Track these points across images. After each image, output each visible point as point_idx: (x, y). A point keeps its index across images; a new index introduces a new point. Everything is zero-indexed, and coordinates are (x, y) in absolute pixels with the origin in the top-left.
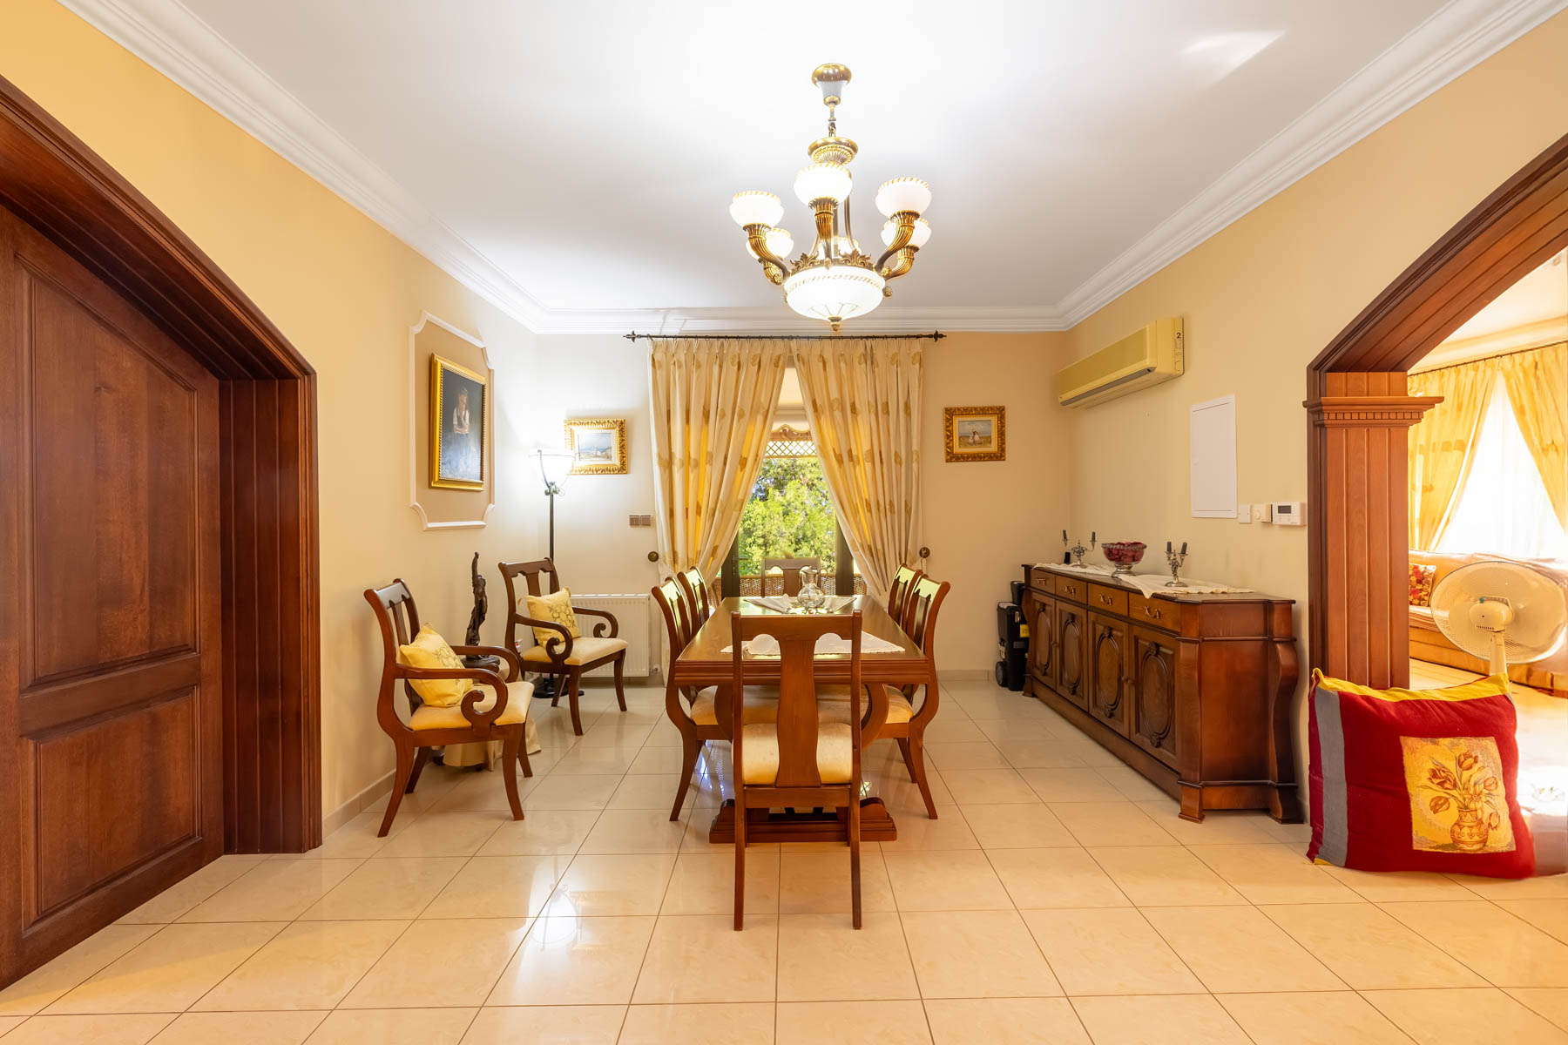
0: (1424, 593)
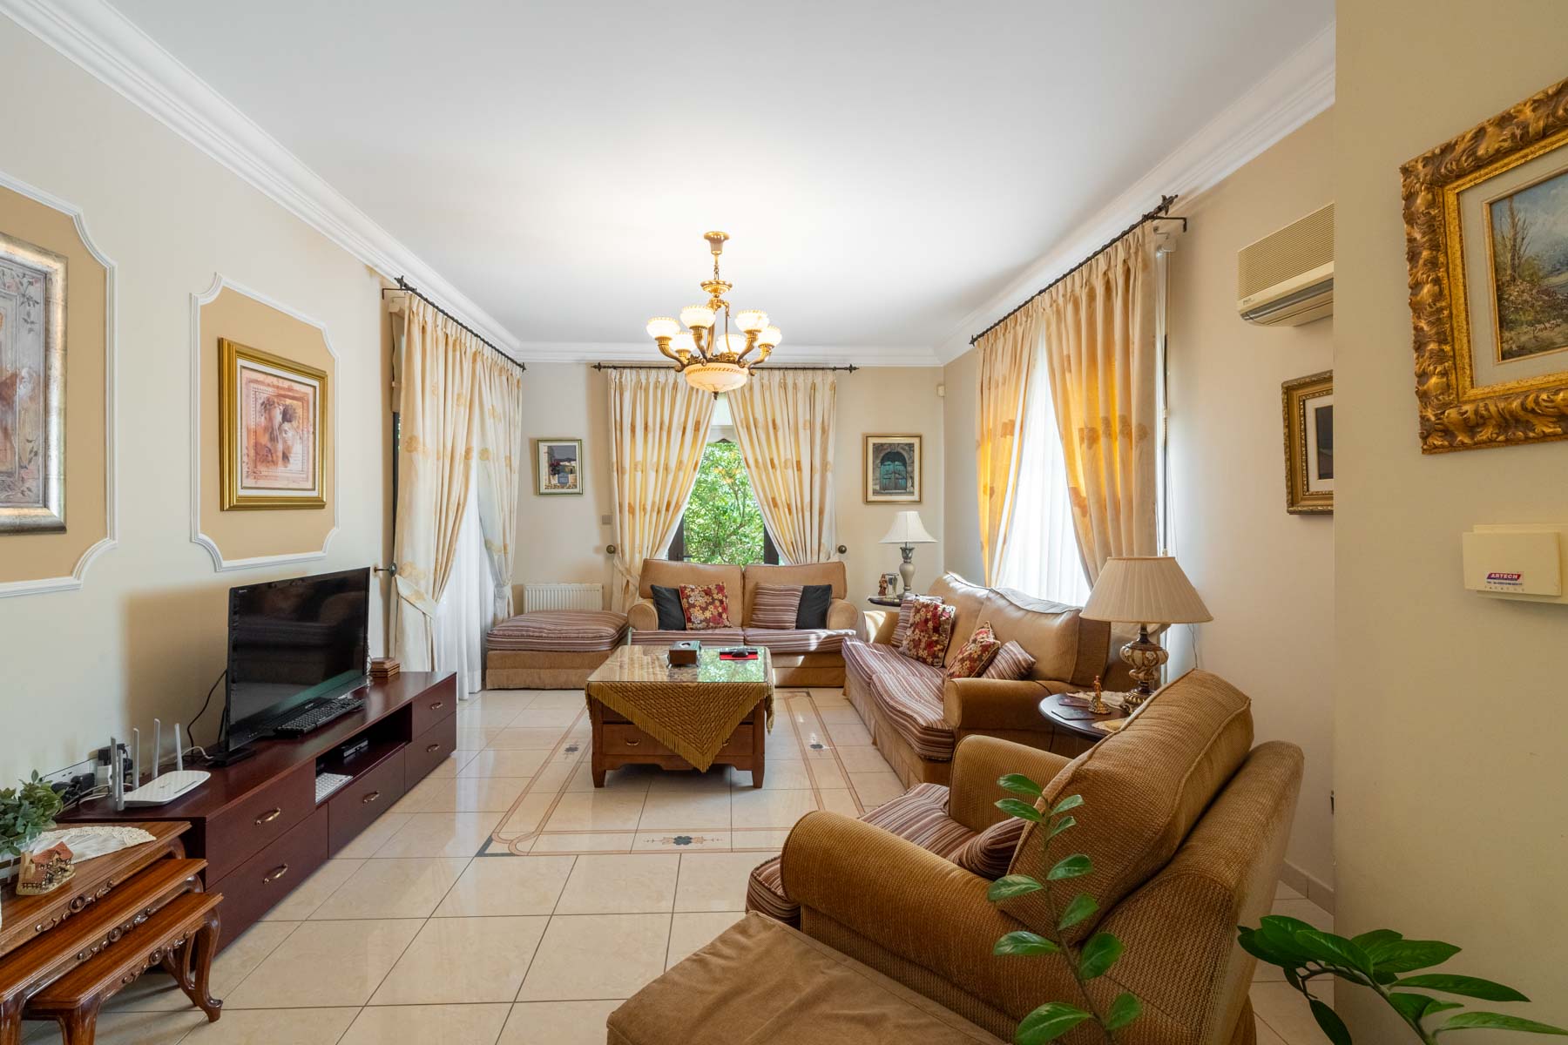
0: (939, 647)
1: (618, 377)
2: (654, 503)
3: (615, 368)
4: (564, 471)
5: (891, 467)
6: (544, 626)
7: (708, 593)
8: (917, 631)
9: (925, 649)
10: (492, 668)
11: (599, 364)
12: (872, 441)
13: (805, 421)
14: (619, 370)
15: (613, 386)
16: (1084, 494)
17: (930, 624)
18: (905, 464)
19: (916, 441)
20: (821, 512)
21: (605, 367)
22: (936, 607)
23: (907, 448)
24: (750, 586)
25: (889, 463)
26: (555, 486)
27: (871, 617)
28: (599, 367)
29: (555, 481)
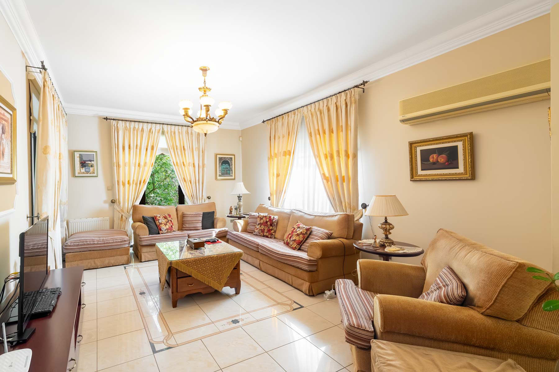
0: (273, 231)
1: (116, 124)
2: (133, 180)
3: (114, 120)
4: (88, 166)
5: (225, 166)
6: (94, 239)
7: (165, 218)
8: (262, 226)
9: (267, 232)
10: (68, 262)
11: (107, 117)
12: (218, 156)
13: (196, 148)
14: (116, 121)
15: (114, 128)
16: (327, 175)
17: (269, 223)
18: (229, 165)
19: (233, 157)
20: (203, 183)
21: (109, 119)
22: (270, 217)
23: (230, 159)
24: (180, 214)
25: (224, 165)
26: (83, 173)
27: (238, 222)
28: (106, 119)
29: (83, 170)
